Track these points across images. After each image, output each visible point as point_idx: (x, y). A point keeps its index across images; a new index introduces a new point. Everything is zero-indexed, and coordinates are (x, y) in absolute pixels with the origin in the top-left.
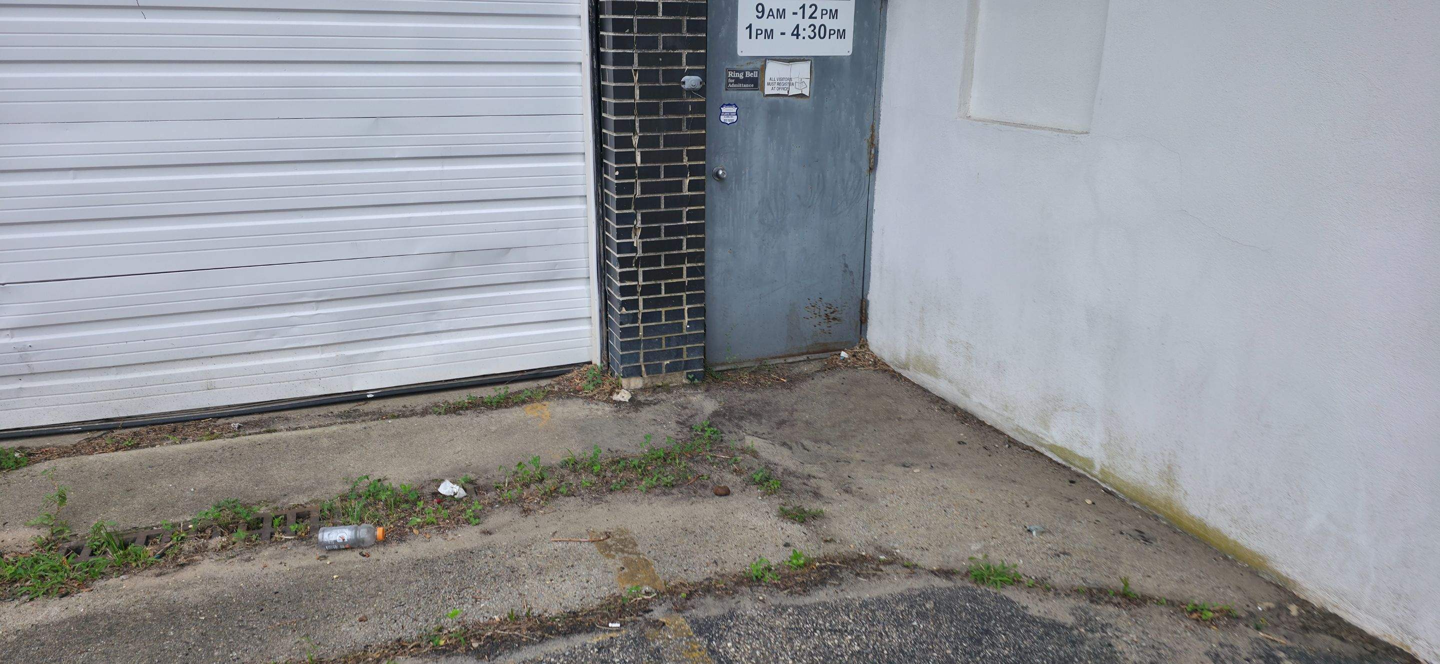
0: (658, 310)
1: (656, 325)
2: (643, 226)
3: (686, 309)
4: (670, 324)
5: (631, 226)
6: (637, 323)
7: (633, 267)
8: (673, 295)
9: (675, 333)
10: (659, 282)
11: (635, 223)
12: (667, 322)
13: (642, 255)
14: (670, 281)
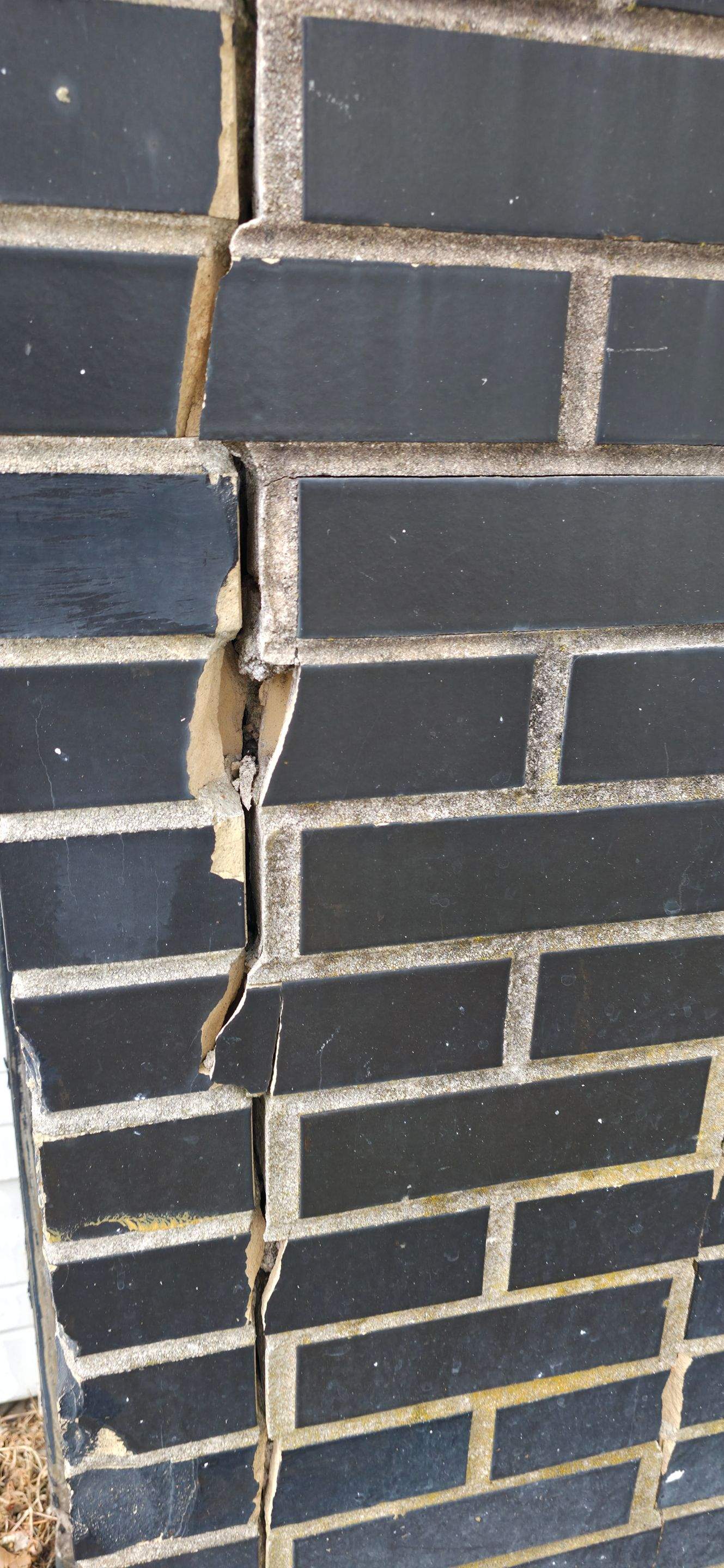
0: (439, 1409)
1: (412, 1516)
2: (328, 657)
3: (687, 1362)
4: (528, 1489)
5: (176, 650)
6: (243, 1520)
7: (202, 1085)
8: (586, 1285)
9: (565, 1535)
10: (462, 1202)
11: (228, 615)
12: (508, 1483)
13: (304, 971)
14: (571, 1183)
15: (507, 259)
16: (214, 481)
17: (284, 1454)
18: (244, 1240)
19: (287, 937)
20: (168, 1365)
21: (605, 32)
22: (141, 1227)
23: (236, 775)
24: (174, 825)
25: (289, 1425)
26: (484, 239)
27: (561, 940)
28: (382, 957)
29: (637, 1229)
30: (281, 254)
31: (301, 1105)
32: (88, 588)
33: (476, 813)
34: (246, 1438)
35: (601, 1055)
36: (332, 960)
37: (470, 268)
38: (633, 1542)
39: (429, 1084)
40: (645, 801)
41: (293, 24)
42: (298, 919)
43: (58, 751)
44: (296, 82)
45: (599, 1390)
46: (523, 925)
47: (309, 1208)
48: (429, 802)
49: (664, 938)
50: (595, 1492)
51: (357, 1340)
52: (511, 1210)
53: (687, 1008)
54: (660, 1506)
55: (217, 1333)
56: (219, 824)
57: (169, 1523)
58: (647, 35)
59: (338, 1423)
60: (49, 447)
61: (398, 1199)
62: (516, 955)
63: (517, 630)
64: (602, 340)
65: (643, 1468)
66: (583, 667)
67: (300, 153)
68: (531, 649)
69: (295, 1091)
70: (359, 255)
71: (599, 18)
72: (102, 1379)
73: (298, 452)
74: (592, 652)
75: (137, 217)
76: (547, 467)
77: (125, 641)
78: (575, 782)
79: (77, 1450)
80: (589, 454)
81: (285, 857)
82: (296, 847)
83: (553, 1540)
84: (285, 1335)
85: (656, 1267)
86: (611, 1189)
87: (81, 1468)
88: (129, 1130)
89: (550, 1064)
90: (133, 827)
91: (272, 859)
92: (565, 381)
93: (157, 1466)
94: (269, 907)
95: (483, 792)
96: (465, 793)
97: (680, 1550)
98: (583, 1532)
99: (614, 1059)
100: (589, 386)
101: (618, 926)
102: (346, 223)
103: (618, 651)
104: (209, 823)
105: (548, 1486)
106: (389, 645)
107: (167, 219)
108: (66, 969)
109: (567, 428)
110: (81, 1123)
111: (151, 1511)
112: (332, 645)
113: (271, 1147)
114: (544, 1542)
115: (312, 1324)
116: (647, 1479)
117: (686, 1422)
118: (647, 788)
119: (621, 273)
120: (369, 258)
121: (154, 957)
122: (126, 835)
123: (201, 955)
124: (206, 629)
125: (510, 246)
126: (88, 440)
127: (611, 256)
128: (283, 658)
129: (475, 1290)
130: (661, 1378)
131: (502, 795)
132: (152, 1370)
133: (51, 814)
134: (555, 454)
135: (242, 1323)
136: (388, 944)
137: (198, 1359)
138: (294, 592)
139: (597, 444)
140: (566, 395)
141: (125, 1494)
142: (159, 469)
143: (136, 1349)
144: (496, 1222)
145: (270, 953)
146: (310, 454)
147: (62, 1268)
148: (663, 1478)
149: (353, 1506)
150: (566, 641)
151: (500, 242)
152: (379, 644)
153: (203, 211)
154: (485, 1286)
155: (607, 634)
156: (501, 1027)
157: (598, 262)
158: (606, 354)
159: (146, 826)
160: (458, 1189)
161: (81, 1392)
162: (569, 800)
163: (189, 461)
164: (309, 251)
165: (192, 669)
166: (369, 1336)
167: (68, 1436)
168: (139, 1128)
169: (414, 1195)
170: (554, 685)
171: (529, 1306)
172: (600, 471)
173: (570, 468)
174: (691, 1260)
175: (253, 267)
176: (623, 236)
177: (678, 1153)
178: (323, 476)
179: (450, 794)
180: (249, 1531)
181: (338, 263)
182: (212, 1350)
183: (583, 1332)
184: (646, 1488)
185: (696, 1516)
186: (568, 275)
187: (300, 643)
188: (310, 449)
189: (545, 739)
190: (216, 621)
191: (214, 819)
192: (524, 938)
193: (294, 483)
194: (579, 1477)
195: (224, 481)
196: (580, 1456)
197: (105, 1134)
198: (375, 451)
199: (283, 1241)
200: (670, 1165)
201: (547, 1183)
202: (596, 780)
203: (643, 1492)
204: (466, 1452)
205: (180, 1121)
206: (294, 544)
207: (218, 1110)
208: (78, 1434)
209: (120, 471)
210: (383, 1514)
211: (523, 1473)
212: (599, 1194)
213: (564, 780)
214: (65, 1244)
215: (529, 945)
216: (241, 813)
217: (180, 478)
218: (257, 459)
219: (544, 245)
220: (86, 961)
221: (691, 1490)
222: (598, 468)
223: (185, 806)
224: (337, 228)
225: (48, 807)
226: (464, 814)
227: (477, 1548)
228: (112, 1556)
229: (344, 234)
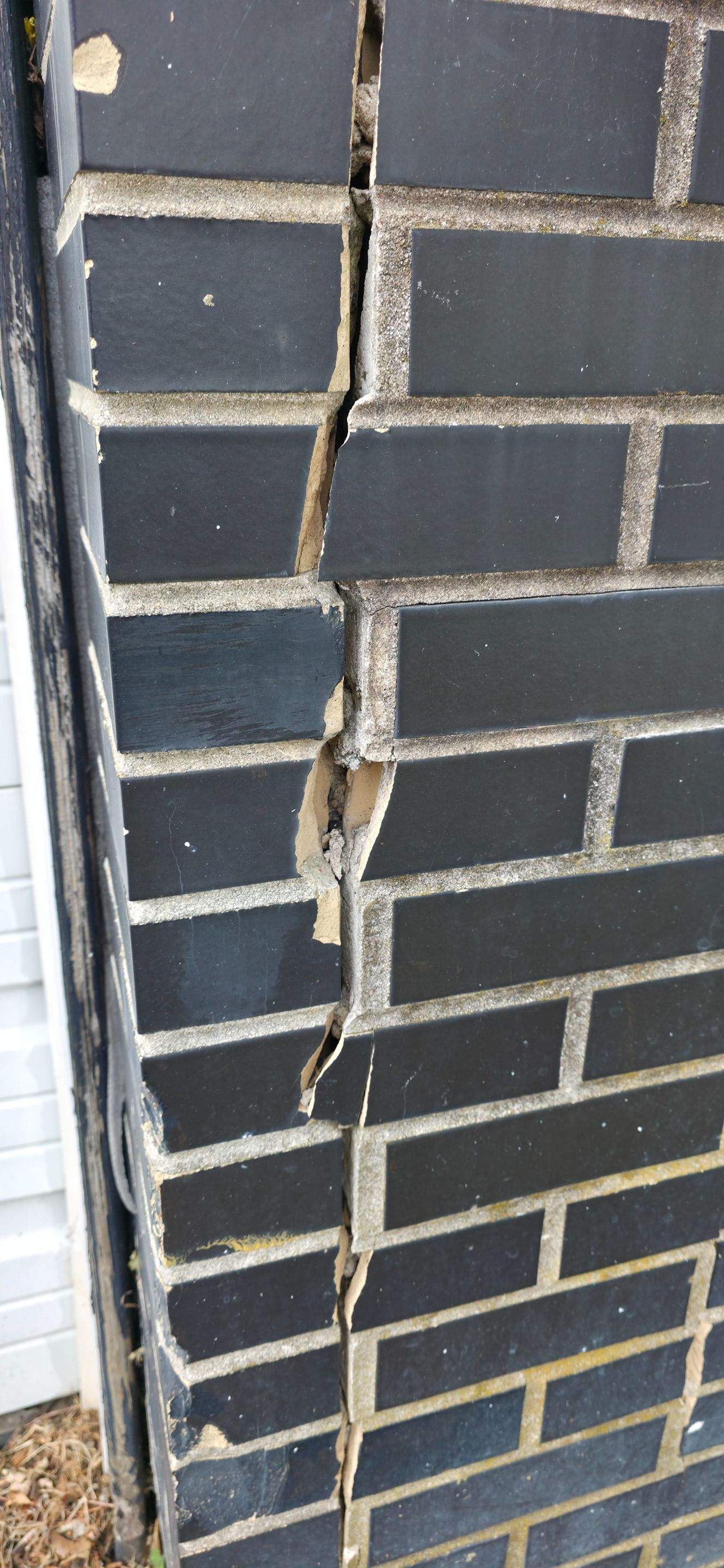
0: (497, 1386)
1: (472, 1480)
2: (420, 753)
3: (707, 1328)
4: (571, 1448)
5: (291, 753)
6: (325, 1496)
7: (301, 1120)
8: (624, 1270)
9: (602, 1486)
10: (521, 1207)
11: (333, 720)
12: (556, 1444)
13: (393, 1020)
14: (614, 1184)
15: (577, 416)
16: (326, 611)
17: (365, 1435)
18: (334, 1252)
19: (379, 991)
20: (266, 1365)
21: (662, 225)
22: (245, 1247)
23: (326, 848)
24: (282, 901)
25: (369, 1409)
26: (558, 401)
27: (610, 977)
28: (460, 1003)
29: (669, 1219)
30: (390, 424)
31: (387, 1134)
32: (218, 706)
33: (541, 876)
34: (333, 1423)
35: (641, 1073)
36: (416, 1008)
37: (548, 426)
38: (660, 1487)
39: (497, 1107)
40: (683, 857)
41: (405, 236)
42: (389, 976)
43: (187, 844)
44: (406, 283)
45: (634, 1359)
46: (580, 969)
47: (393, 1221)
48: (502, 868)
49: (696, 970)
50: (629, 1447)
51: (429, 1332)
52: (563, 1210)
53: (714, 1029)
54: (682, 1454)
55: (308, 1334)
56: (321, 897)
57: (262, 1503)
58: (696, 225)
59: (411, 1405)
60: (188, 590)
61: (467, 1208)
62: (572, 993)
63: (579, 721)
64: (654, 479)
65: (669, 1422)
66: (634, 750)
67: (407, 340)
68: (590, 736)
69: (382, 1122)
70: (455, 420)
71: (656, 214)
72: (208, 1382)
73: (399, 586)
74: (642, 735)
75: (268, 397)
76: (607, 585)
77: (246, 748)
78: (625, 845)
79: (183, 1446)
80: (643, 572)
81: (378, 923)
82: (389, 914)
83: (592, 1491)
84: (368, 1332)
85: (684, 1249)
86: (648, 1186)
87: (187, 1461)
88: (237, 1165)
89: (598, 1084)
90: (248, 904)
91: (368, 926)
92: (623, 514)
93: (253, 1454)
94: (364, 967)
95: (547, 858)
96: (532, 860)
97: (698, 1491)
98: (618, 1482)
99: (652, 1075)
100: (643, 516)
101: (659, 962)
102: (445, 395)
103: (663, 734)
104: (313, 897)
105: (589, 1445)
106: (471, 739)
107: (293, 397)
108: (187, 1030)
109: (624, 551)
110: (196, 1161)
111: (246, 1494)
112: (423, 742)
113: (360, 1171)
114: (584, 1493)
115: (391, 1321)
116: (672, 1431)
117: (706, 1379)
118: (685, 845)
119: (672, 422)
120: (463, 423)
121: (263, 1014)
122: (243, 912)
123: (303, 1010)
124: (315, 734)
125: (579, 405)
126: (221, 583)
127: (663, 408)
128: (383, 756)
129: (531, 1281)
130: (686, 1344)
131: (563, 860)
132: (252, 1371)
133: (178, 897)
134: (613, 574)
135: (330, 1323)
136: (464, 992)
137: (291, 1359)
138: (393, 701)
139: (649, 564)
140: (624, 525)
141: (223, 1481)
142: (280, 605)
143: (238, 1353)
144: (550, 1221)
145: (364, 1006)
146: (409, 587)
147: (176, 1288)
148: (686, 1429)
149: (423, 1475)
150: (619, 727)
151: (572, 403)
152: (463, 739)
153: (323, 389)
154: (539, 1276)
155: (654, 720)
156: (559, 1055)
157: (652, 414)
158: (658, 490)
159: (259, 903)
160: (519, 1195)
161: (189, 1395)
162: (619, 860)
163: (305, 596)
164: (414, 420)
165: (302, 768)
166: (439, 1328)
167: (176, 1434)
168: (246, 1162)
169: (481, 1204)
170: (609, 764)
171: (576, 1292)
172: (651, 585)
173: (625, 585)
174: (712, 1242)
175: (367, 436)
176: (674, 391)
177: (704, 1151)
178: (420, 604)
179: (520, 862)
180: (332, 1504)
181: (438, 428)
182: (303, 1349)
183: (621, 1310)
184: (671, 1439)
185: (713, 1460)
186: (628, 426)
187: (397, 742)
188: (410, 582)
189: (600, 809)
190: (324, 726)
191: (316, 893)
192: (579, 979)
193: (395, 612)
194: (615, 1435)
195: (333, 610)
196: (615, 1417)
197: (217, 1170)
198: (463, 581)
199: (369, 1251)
200: (697, 1161)
201: (594, 1185)
202: (643, 842)
203: (668, 1443)
204: (519, 1421)
205: (281, 1154)
206: (394, 662)
207: (313, 1142)
208: (184, 1432)
209: (247, 608)
210: (447, 1481)
211: (568, 1434)
212: (637, 1192)
213: (616, 843)
214: (179, 1267)
215: (583, 984)
216: (336, 884)
217: (298, 611)
218: (365, 592)
219: (608, 404)
220: (205, 1021)
221: (709, 1437)
222: (650, 583)
223: (292, 883)
224: (437, 400)
225: (178, 892)
226: (531, 878)
227: (527, 1503)
228: (211, 1537)
229: (442, 404)
